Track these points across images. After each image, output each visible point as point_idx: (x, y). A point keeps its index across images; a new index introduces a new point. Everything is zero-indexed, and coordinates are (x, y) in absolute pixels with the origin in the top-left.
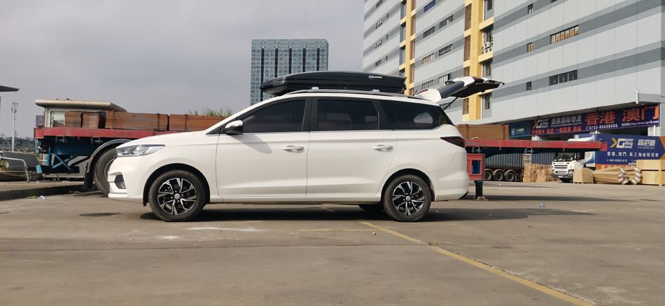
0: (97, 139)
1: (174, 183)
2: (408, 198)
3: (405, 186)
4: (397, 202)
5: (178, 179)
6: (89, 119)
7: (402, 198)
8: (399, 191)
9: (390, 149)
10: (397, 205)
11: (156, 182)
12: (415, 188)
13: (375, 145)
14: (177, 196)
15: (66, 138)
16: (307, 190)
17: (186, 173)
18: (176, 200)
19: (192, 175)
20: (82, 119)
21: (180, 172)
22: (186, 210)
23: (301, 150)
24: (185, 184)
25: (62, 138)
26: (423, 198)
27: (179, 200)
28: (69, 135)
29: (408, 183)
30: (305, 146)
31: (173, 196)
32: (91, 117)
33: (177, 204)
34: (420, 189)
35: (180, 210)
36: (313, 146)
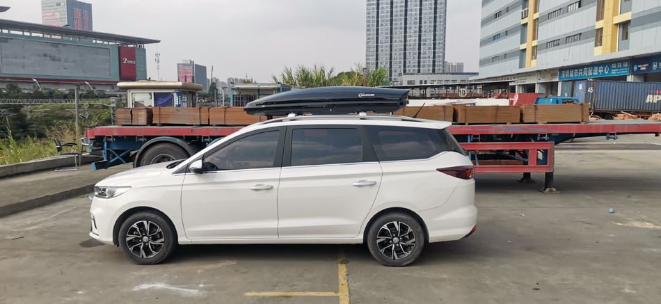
0: (141, 137)
1: (141, 225)
2: (396, 239)
3: (391, 226)
4: (382, 244)
5: (145, 222)
6: (138, 116)
7: (388, 240)
8: (384, 233)
9: (374, 184)
10: (381, 248)
11: (124, 225)
12: (404, 228)
13: (355, 182)
14: (145, 239)
15: (115, 137)
16: (278, 232)
17: (153, 216)
18: (145, 243)
19: (159, 218)
20: (132, 115)
21: (147, 214)
22: (155, 253)
23: (270, 189)
24: (152, 226)
25: (110, 137)
26: (414, 240)
27: (148, 242)
28: (115, 134)
29: (395, 223)
30: (275, 184)
31: (141, 239)
32: (140, 113)
33: (146, 248)
34: (410, 230)
35: (148, 252)
36: (283, 184)
